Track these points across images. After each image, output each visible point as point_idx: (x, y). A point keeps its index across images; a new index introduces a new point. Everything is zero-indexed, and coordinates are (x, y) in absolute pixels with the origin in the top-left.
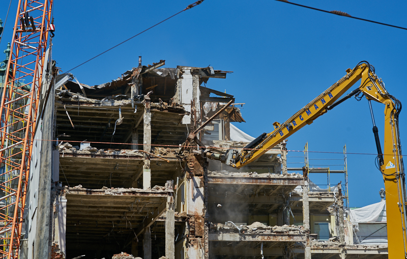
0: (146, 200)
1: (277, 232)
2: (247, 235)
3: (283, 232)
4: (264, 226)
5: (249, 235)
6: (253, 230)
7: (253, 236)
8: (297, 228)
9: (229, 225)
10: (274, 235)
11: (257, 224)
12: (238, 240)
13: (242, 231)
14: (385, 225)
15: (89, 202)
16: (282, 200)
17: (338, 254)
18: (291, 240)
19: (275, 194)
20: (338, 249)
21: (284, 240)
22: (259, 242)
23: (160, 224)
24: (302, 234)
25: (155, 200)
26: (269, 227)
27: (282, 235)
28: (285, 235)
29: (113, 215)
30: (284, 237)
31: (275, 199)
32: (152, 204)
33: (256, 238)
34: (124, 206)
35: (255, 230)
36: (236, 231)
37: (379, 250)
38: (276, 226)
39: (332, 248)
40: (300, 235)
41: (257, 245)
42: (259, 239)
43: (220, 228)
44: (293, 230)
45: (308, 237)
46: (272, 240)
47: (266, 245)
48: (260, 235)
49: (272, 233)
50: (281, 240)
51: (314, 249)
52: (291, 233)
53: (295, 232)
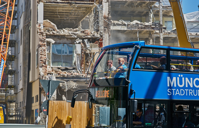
0: (79, 8)
1: (146, 26)
2: (130, 27)
3: (149, 26)
4: (139, 22)
6: (133, 25)
7: (133, 27)
9: (121, 22)
11: (135, 22)
13: (128, 25)
15: (50, 10)
16: (148, 9)
18: (153, 30)
19: (145, 6)
23: (86, 21)
25: (84, 8)
26: (142, 23)
29: (62, 16)
30: (149, 28)
31: (145, 9)
32: (82, 10)
34: (68, 11)
35: (134, 25)
36: (125, 25)
38: (145, 23)
39: (174, 34)
41: (135, 32)
42: (136, 29)
43: (117, 23)
45: (161, 28)
46: (143, 30)
47: (140, 32)
48: (137, 27)
49: (143, 26)
50: (148, 30)
51: (164, 35)
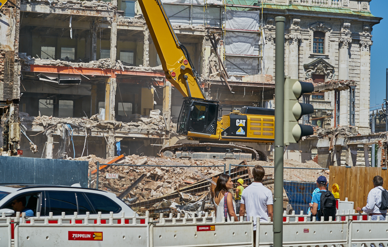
1: (86, 7)
2: (57, 8)
3: (92, 8)
5: (60, 8)
6: (63, 4)
7: (63, 9)
8: (105, 4)
10: (83, 10)
12: (49, 12)
13: (52, 4)
14: (188, 7)
17: (142, 31)
18: (99, 15)
20: (142, 27)
21: (92, 15)
22: (68, 15)
24: (109, 10)
26: (79, 2)
27: (91, 10)
28: (93, 10)
30: (92, 12)
33: (66, 11)
35: (65, 4)
36: (47, 3)
37: (181, 30)
38: (87, 2)
39: (137, 25)
40: (107, 11)
41: (66, 18)
42: (68, 12)
44: (101, 6)
45: (115, 14)
46: (80, 14)
47: (75, 18)
48: (69, 9)
49: (81, 8)
50: (89, 15)
51: (120, 25)
52: (99, 8)
53: (104, 7)
